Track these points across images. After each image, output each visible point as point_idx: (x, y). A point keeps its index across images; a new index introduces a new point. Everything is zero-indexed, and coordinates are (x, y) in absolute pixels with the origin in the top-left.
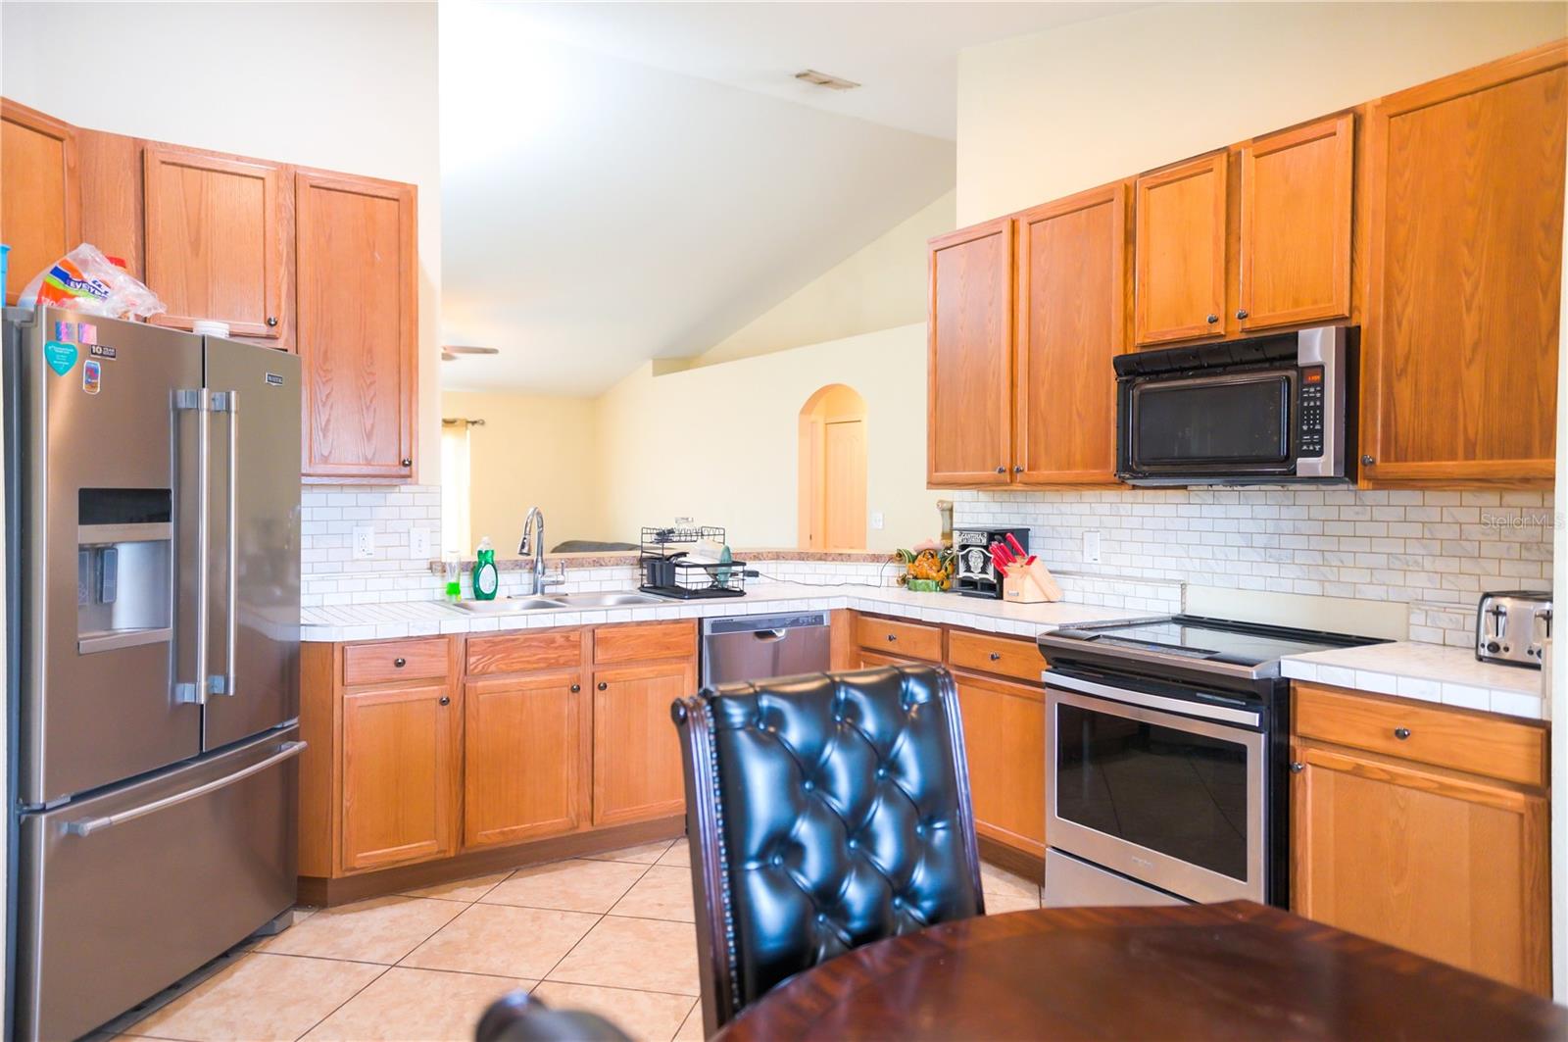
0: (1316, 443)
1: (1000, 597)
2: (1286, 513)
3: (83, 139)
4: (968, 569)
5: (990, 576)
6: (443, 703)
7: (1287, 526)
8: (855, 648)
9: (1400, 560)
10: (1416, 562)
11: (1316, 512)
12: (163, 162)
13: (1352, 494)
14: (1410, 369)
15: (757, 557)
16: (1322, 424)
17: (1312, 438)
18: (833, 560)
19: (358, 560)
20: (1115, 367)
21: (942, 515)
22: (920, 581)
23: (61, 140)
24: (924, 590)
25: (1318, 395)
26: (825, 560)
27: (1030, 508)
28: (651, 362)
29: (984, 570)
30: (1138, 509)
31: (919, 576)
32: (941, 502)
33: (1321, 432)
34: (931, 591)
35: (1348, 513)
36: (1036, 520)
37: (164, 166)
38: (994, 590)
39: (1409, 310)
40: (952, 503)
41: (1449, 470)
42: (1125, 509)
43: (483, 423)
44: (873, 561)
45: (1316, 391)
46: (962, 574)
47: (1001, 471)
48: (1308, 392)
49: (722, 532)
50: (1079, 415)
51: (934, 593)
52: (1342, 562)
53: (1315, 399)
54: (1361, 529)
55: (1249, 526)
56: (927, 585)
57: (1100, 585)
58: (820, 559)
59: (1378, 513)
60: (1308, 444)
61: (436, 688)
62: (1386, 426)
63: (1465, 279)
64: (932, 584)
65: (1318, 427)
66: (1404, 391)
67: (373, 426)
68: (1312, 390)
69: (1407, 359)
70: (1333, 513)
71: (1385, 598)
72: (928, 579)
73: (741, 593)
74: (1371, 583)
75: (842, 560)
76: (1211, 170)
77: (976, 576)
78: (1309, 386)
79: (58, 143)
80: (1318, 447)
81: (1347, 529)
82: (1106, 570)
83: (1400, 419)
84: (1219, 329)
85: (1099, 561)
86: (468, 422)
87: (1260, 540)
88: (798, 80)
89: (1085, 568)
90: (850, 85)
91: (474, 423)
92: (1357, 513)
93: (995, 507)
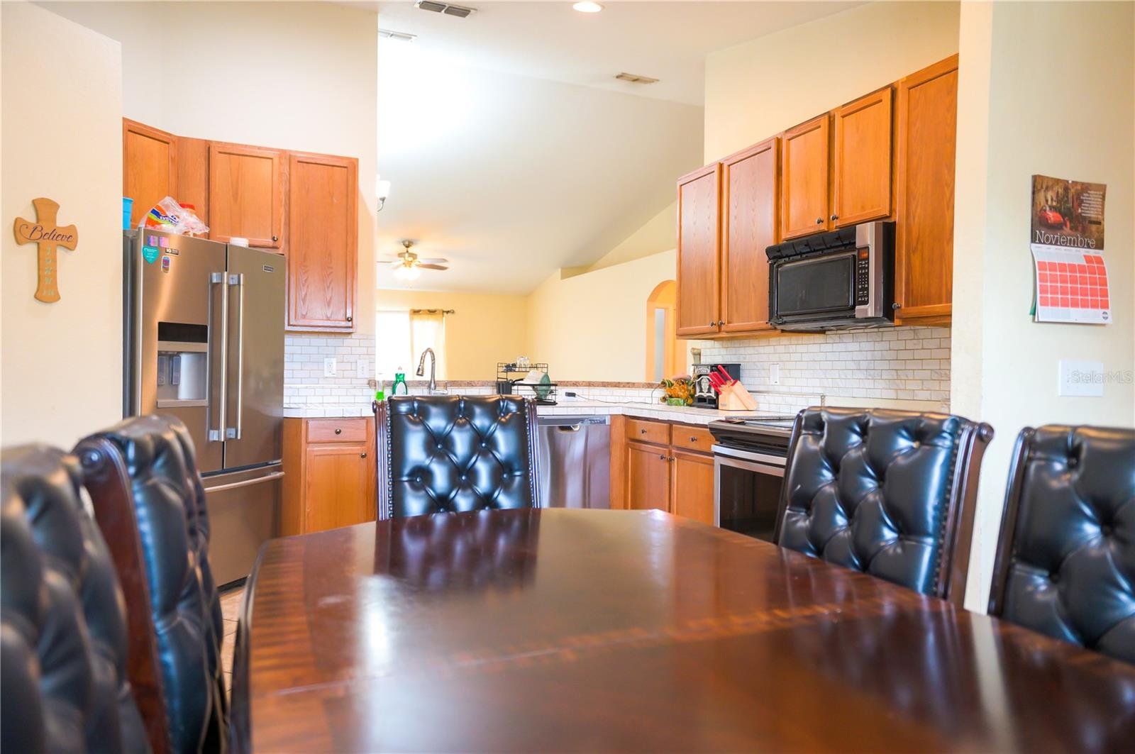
0: (865, 296)
1: (717, 408)
2: (878, 346)
3: (182, 141)
4: (701, 390)
5: (713, 395)
6: (363, 457)
7: (878, 355)
8: (627, 440)
9: (937, 373)
10: (946, 374)
11: (893, 345)
12: (220, 152)
13: (912, 332)
14: (920, 247)
15: (575, 384)
16: (868, 284)
17: (863, 293)
18: (624, 386)
19: (327, 378)
20: (767, 254)
21: (694, 358)
22: (673, 399)
23: (168, 143)
24: (676, 405)
25: (866, 266)
27: (742, 351)
28: (560, 270)
29: (709, 391)
31: (673, 396)
32: (693, 349)
33: (867, 289)
34: (680, 405)
35: (910, 345)
36: (745, 358)
37: (220, 154)
38: (713, 403)
39: (919, 210)
40: (700, 350)
42: (792, 348)
43: (453, 312)
44: (648, 387)
45: (866, 263)
46: (698, 394)
47: (712, 324)
48: (861, 264)
49: (546, 366)
51: (683, 407)
52: (907, 376)
53: (865, 268)
54: (918, 354)
55: (857, 356)
56: (678, 401)
57: (778, 399)
58: (616, 386)
59: (926, 344)
60: (861, 297)
61: (359, 448)
62: (907, 284)
63: (946, 188)
64: (682, 401)
65: (866, 286)
66: (916, 261)
67: (331, 298)
68: (863, 263)
69: (918, 240)
70: (901, 345)
71: (929, 398)
73: (554, 404)
74: (922, 390)
75: (629, 387)
76: (820, 127)
77: (705, 395)
78: (862, 260)
80: (866, 299)
81: (908, 355)
82: (784, 389)
83: (914, 278)
84: (823, 227)
85: (778, 383)
86: (443, 312)
87: (864, 365)
88: (618, 80)
89: (771, 388)
90: (652, 81)
91: (448, 312)
92: (915, 344)
93: (723, 351)
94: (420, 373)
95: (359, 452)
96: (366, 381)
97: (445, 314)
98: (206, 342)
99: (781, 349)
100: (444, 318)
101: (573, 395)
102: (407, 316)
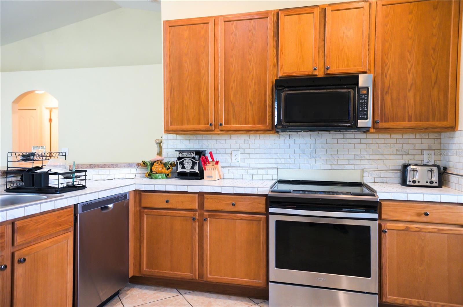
0: (365, 115)
1: (203, 179)
4: (183, 167)
5: (196, 170)
7: (318, 146)
9: (358, 156)
10: (364, 157)
11: (329, 141)
13: (342, 135)
14: (390, 91)
16: (367, 108)
17: (363, 113)
24: (160, 178)
25: (366, 98)
26: (104, 167)
27: (205, 142)
29: (192, 168)
30: (257, 141)
33: (367, 111)
34: (163, 178)
35: (341, 141)
36: (208, 146)
38: (200, 176)
39: (389, 71)
41: (404, 125)
42: (251, 141)
45: (365, 97)
47: (211, 125)
48: (362, 97)
50: (251, 103)
52: (339, 158)
53: (364, 99)
54: (345, 146)
55: (303, 146)
56: (161, 175)
57: (241, 171)
59: (351, 141)
60: (362, 115)
62: (381, 110)
63: (408, 63)
64: (163, 175)
65: (366, 109)
66: (388, 98)
68: (363, 96)
69: (389, 88)
70: (335, 141)
71: (354, 169)
72: (162, 173)
73: (84, 187)
74: (349, 164)
76: (313, 13)
77: (188, 170)
78: (362, 95)
80: (365, 117)
81: (341, 146)
82: (242, 165)
83: (386, 109)
84: (316, 73)
85: (239, 162)
87: (308, 151)
89: (232, 165)
92: (344, 141)
93: (186, 142)
99: (241, 142)
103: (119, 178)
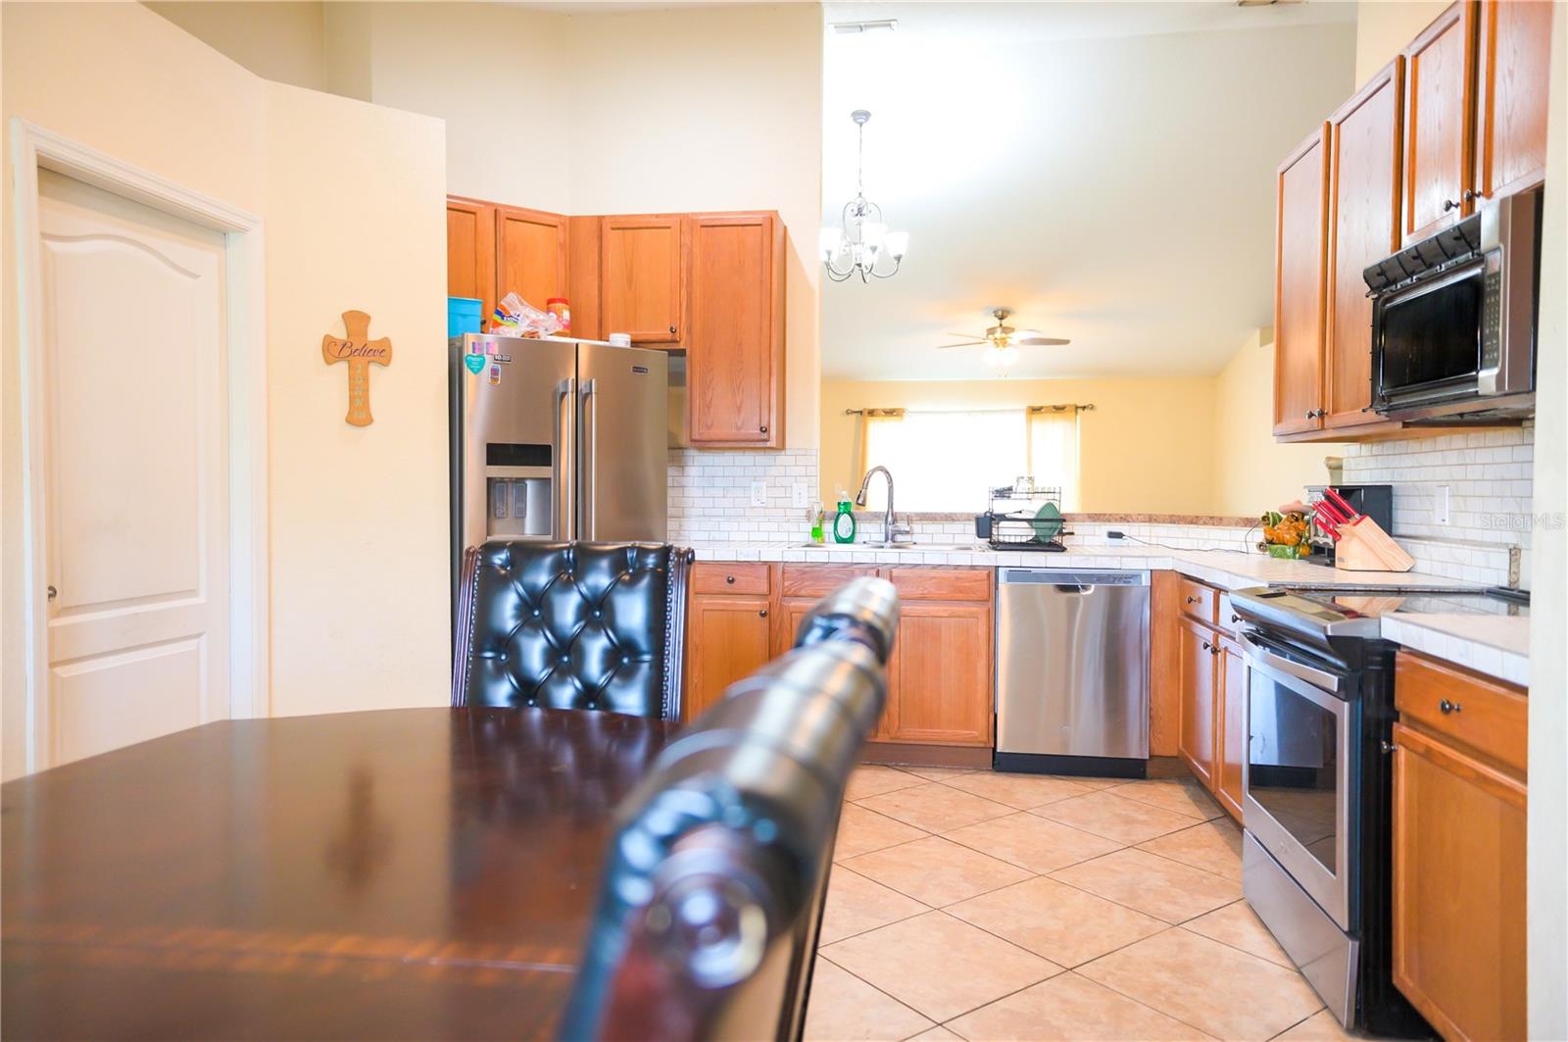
0: (1495, 350)
1: (1332, 564)
3: (574, 221)
5: (1329, 540)
6: (763, 615)
8: (1181, 612)
12: (613, 229)
15: (1124, 519)
16: (1499, 324)
18: (1205, 523)
19: (755, 507)
20: (1367, 281)
21: (1331, 475)
22: (1276, 546)
23: (555, 227)
24: (1280, 557)
25: (1497, 287)
26: (1196, 523)
27: (1395, 462)
28: (1258, 332)
30: (1481, 456)
31: (1278, 541)
32: (1329, 459)
33: (1498, 335)
34: (1289, 557)
37: (616, 231)
38: (1324, 555)
40: (1341, 459)
42: (1469, 456)
43: (1092, 407)
44: (1243, 525)
45: (1496, 282)
46: (1313, 539)
47: (1311, 415)
51: (1291, 560)
53: (1495, 293)
56: (1284, 550)
58: (1192, 523)
61: (758, 603)
64: (1289, 551)
67: (742, 402)
72: (1284, 544)
73: (1062, 548)
75: (1213, 524)
76: (1459, 19)
77: (1321, 540)
79: (554, 229)
82: (1451, 533)
85: (1447, 523)
86: (1077, 408)
88: (1243, 8)
89: (1435, 532)
91: (1084, 408)
94: (860, 501)
95: (759, 609)
96: (804, 513)
97: (1080, 411)
98: (550, 465)
99: (1453, 457)
100: (1078, 417)
101: (1119, 535)
102: (1023, 416)
103: (1227, 551)
